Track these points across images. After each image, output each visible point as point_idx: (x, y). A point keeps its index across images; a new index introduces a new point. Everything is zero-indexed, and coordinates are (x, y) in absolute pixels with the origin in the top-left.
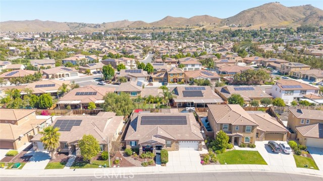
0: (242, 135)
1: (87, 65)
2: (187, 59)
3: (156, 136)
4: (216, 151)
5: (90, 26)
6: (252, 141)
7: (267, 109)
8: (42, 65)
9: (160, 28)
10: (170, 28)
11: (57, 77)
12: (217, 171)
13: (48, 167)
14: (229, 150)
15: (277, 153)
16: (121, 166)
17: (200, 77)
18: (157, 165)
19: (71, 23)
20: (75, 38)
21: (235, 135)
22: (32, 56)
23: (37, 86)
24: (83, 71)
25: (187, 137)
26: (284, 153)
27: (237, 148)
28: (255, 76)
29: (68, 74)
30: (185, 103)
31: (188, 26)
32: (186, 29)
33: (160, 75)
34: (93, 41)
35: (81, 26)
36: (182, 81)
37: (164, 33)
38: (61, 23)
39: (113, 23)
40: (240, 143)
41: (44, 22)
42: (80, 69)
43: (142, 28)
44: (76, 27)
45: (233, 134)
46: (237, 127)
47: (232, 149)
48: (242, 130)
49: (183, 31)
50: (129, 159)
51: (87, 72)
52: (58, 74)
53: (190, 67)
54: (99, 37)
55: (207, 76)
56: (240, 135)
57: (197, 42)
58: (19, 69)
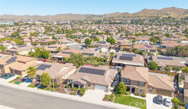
0: (137, 87)
1: (80, 38)
2: (144, 37)
3: (82, 79)
4: (116, 95)
5: (97, 16)
6: (144, 92)
7: (176, 74)
8: (59, 37)
9: (138, 17)
10: (145, 16)
11: (63, 44)
12: (109, 106)
13: (29, 86)
14: (126, 95)
15: (160, 104)
16: (60, 92)
17: (142, 48)
18: (77, 95)
19: (87, 15)
20: (86, 23)
21: (132, 87)
22: (59, 32)
23: (49, 47)
24: (78, 41)
25: (100, 82)
26: (165, 105)
27: (132, 95)
28: (184, 51)
29: (69, 42)
30: (119, 63)
31: (158, 15)
32: (157, 17)
33: (116, 45)
34: (94, 25)
35: (92, 16)
36: (130, 50)
37: (139, 20)
38: (82, 15)
39: (110, 14)
40: (136, 92)
41: (74, 15)
42: (77, 40)
43: (126, 17)
44: (89, 17)
45: (131, 86)
46: (134, 81)
47: (128, 95)
48: (137, 84)
49: (154, 18)
50: (66, 90)
51: (80, 42)
52: (64, 42)
53: (141, 41)
54: (99, 22)
55: (148, 48)
56: (135, 87)
57: (161, 25)
58: (49, 38)
